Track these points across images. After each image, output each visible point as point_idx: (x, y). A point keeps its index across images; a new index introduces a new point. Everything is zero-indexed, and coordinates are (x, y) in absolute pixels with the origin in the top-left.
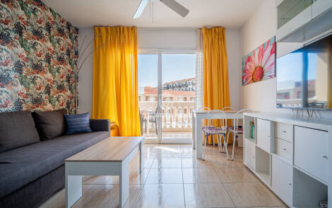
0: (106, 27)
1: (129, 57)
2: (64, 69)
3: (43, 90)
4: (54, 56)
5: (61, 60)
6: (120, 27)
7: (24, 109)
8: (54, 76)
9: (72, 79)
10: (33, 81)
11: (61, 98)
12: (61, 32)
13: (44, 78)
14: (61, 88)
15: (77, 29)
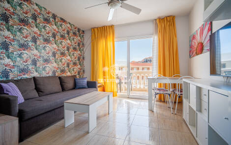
0: (97, 28)
1: (110, 44)
2: (77, 53)
3: (66, 65)
4: (71, 47)
5: (75, 49)
6: (104, 27)
7: (57, 75)
8: (71, 58)
9: (81, 59)
10: (61, 61)
11: (75, 70)
12: (75, 34)
13: (66, 59)
14: (75, 64)
15: (83, 31)
